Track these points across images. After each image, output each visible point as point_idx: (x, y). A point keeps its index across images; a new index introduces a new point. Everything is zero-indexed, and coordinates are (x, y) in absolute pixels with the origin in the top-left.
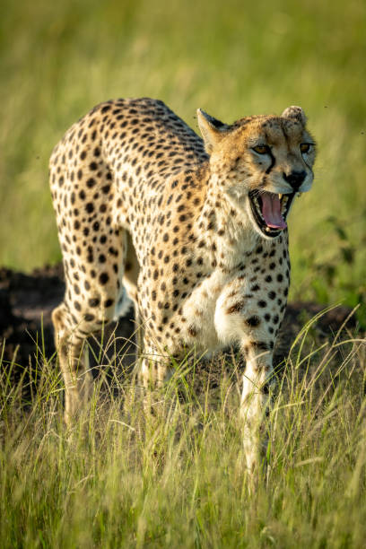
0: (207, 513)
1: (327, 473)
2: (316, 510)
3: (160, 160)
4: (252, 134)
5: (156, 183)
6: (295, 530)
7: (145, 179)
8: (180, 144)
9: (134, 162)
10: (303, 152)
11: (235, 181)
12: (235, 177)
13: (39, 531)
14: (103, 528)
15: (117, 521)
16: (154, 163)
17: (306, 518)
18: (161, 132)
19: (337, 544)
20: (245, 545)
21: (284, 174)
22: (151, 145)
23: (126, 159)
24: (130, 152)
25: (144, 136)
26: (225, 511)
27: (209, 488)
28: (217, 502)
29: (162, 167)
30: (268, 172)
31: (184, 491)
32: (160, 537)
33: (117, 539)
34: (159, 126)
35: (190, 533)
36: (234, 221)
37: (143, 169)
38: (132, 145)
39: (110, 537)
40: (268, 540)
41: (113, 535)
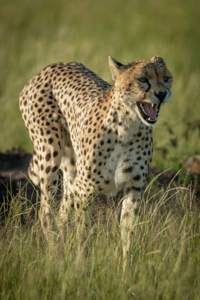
0: (99, 280)
1: (163, 259)
2: (157, 279)
3: (84, 92)
4: (138, 71)
5: (80, 104)
6: (146, 290)
7: (76, 103)
8: (94, 84)
9: (70, 94)
10: (165, 81)
11: (129, 96)
12: (129, 94)
13: (9, 289)
14: (43, 289)
15: (51, 284)
16: (81, 94)
17: (151, 283)
18: (85, 78)
19: (168, 297)
20: (119, 297)
21: (155, 93)
22: (79, 84)
23: (66, 92)
24: (68, 88)
25: (75, 80)
26: (108, 280)
27: (100, 267)
28: (104, 274)
29: (85, 95)
30: (147, 91)
31: (87, 268)
32: (73, 293)
33: (51, 295)
34: (83, 76)
35: (90, 291)
36: (128, 117)
37: (75, 98)
38: (69, 85)
39: (47, 293)
40: (132, 295)
41: (49, 292)
